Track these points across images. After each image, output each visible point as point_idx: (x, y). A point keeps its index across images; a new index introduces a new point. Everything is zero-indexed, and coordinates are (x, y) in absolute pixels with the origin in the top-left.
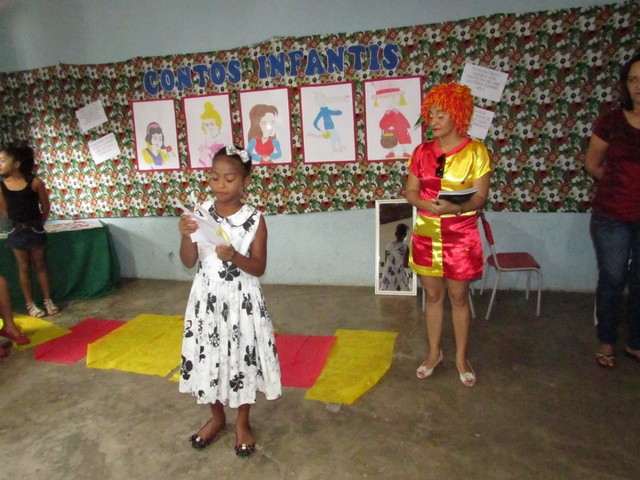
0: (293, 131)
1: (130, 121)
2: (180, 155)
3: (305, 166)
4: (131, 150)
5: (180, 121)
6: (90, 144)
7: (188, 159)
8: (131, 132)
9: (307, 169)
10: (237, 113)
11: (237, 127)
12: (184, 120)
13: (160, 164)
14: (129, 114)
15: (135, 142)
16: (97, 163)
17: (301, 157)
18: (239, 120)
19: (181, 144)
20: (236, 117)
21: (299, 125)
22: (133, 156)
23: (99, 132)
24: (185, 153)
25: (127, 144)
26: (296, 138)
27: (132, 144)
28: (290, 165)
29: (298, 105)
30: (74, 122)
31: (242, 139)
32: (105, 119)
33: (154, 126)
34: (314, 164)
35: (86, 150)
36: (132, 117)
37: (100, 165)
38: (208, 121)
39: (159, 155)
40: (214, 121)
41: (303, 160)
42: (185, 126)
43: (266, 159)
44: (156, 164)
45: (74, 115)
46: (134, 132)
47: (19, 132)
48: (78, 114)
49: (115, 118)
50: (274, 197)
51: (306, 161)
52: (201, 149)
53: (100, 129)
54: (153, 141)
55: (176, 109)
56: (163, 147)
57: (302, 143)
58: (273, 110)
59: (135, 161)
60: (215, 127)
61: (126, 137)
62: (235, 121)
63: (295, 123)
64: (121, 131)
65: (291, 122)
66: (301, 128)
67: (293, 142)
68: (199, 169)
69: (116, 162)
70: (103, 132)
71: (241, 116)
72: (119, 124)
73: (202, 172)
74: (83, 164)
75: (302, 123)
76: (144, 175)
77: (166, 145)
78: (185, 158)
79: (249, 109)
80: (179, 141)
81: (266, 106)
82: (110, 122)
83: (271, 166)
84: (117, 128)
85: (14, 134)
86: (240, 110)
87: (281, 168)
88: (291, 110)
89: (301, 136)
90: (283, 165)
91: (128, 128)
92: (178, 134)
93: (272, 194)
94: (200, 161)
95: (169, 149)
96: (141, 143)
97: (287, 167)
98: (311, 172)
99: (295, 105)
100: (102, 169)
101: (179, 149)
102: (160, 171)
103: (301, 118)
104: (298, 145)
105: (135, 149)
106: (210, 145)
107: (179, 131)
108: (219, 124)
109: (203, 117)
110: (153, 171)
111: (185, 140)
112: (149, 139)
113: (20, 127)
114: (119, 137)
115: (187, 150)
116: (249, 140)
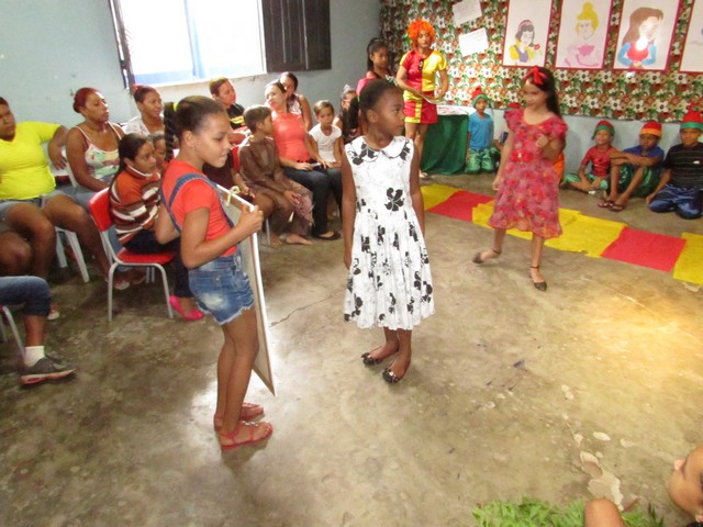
0: (675, 37)
1: (504, 17)
2: (547, 53)
3: (678, 75)
4: (499, 46)
5: (554, 21)
6: (462, 37)
7: (554, 58)
8: (503, 29)
9: (680, 78)
10: (617, 15)
11: (613, 30)
12: (559, 19)
13: (525, 61)
14: (504, 10)
15: (504, 38)
16: (464, 55)
17: (677, 64)
18: (617, 23)
19: (551, 43)
20: (614, 19)
21: (683, 31)
22: (500, 52)
23: (471, 26)
24: (552, 52)
25: (497, 40)
26: (677, 45)
27: (502, 41)
28: (663, 72)
29: (688, 10)
30: (449, 15)
31: (616, 42)
32: (480, 15)
33: (527, 24)
34: (690, 74)
35: (455, 42)
36: (506, 14)
37: (466, 58)
38: (583, 22)
39: (526, 52)
40: (590, 21)
41: (678, 68)
42: (558, 25)
43: (637, 64)
44: (521, 61)
45: (450, 8)
46: (505, 29)
47: (397, 22)
48: (454, 7)
49: (489, 14)
50: (636, 103)
51: (682, 70)
52: (569, 49)
53: (473, 23)
54: (522, 38)
55: (552, 8)
56: (531, 45)
57: (682, 51)
58: (658, 14)
59: (500, 56)
60: (590, 28)
61: (496, 33)
62: (612, 23)
63: (680, 29)
64: (492, 26)
65: (675, 28)
66: (685, 35)
67: (672, 48)
68: (562, 69)
69: (483, 56)
70: (475, 26)
71: (620, 18)
72: (492, 20)
73: (565, 72)
74: (450, 56)
75: (687, 30)
76: (507, 70)
77: (535, 43)
78: (551, 57)
79: (632, 11)
80: (549, 40)
81: (651, 9)
82: (483, 17)
83: (639, 71)
84: (490, 23)
85: (391, 23)
86: (621, 12)
87: (652, 75)
88: (678, 15)
89: (683, 44)
90: (655, 71)
91: (501, 24)
92: (550, 32)
93: (634, 99)
94: (566, 61)
95: (537, 47)
96: (510, 40)
97: (658, 74)
98: (684, 82)
99: (684, 10)
100: (467, 61)
101: (548, 47)
102: (523, 68)
103: (688, 24)
104: (677, 52)
105: (503, 45)
106: (580, 46)
107: (551, 30)
108: (595, 25)
109: (580, 18)
110: (516, 67)
111: (555, 40)
112: (518, 36)
113: (398, 17)
114: (491, 32)
115: (555, 49)
116: (624, 43)
